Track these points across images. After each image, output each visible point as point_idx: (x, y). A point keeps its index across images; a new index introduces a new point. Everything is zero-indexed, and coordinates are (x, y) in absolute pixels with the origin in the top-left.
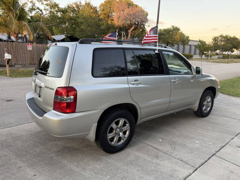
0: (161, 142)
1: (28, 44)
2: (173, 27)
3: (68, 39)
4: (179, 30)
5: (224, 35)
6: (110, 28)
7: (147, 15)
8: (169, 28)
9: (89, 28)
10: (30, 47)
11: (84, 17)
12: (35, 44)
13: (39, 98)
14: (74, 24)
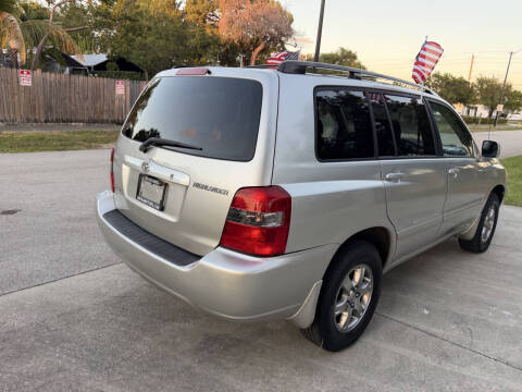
0: (429, 315)
1: (22, 72)
2: (343, 50)
3: (115, 64)
4: (355, 57)
5: (442, 74)
6: (209, 44)
7: (292, 21)
8: (335, 52)
9: (162, 42)
10: (26, 80)
11: (151, 17)
12: (39, 71)
13: (161, 214)
14: (132, 29)
